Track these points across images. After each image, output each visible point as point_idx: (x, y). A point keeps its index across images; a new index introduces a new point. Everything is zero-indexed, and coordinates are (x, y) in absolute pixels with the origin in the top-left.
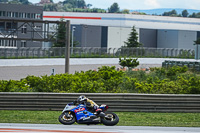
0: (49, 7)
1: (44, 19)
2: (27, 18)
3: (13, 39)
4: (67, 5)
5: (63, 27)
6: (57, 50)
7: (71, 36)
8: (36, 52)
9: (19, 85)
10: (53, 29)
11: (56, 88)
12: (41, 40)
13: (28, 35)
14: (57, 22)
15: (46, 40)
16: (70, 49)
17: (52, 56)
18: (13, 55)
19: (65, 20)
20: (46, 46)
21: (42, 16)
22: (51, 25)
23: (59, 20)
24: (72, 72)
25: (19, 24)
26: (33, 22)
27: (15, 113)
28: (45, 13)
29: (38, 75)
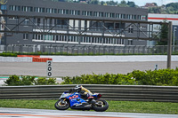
0: (153, 9)
1: (149, 20)
2: (134, 20)
3: (121, 37)
4: (169, 8)
5: (166, 27)
6: (160, 48)
7: (172, 35)
8: (141, 50)
9: (126, 79)
10: (156, 29)
11: (159, 81)
12: (146, 39)
13: (135, 35)
14: (160, 23)
15: (150, 39)
16: (172, 47)
17: (155, 53)
18: (121, 52)
19: (168, 21)
20: (150, 44)
21: (147, 18)
22: (155, 26)
23: (162, 21)
24: (173, 67)
25: (127, 24)
26: (139, 23)
27: (123, 103)
28: (150, 15)
29: (143, 70)
